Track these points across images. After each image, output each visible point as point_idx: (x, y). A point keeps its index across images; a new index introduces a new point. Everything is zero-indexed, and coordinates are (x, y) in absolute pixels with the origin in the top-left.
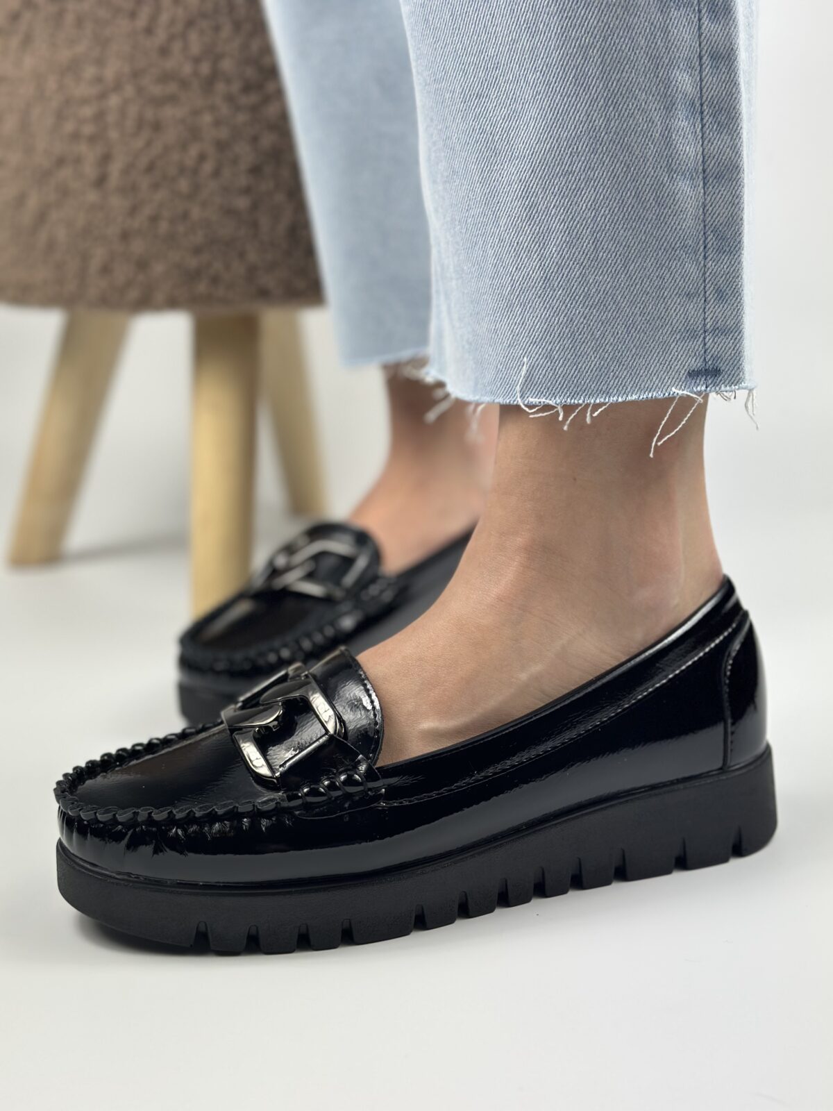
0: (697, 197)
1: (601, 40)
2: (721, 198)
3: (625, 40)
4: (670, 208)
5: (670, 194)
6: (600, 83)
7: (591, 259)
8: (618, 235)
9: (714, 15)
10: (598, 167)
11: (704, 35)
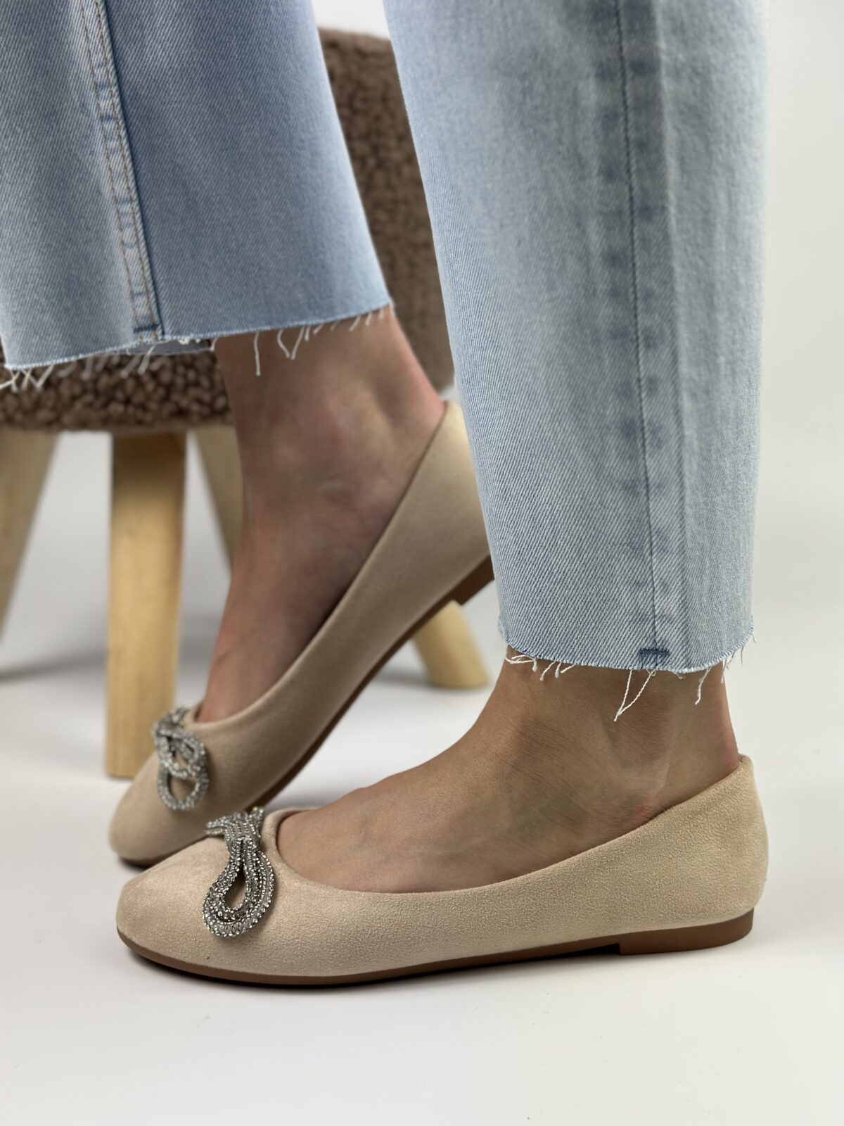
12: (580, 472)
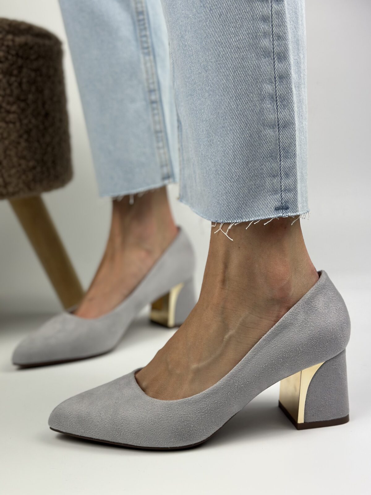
0: (276, 136)
1: (233, 73)
2: (286, 136)
3: (243, 72)
4: (265, 141)
5: (264, 135)
6: (233, 90)
7: (233, 163)
8: (244, 152)
9: (280, 60)
10: (234, 125)
11: (276, 69)
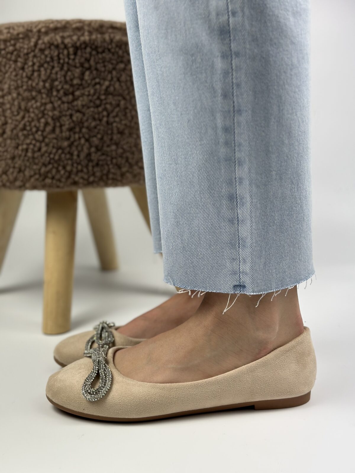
12: (211, 214)
